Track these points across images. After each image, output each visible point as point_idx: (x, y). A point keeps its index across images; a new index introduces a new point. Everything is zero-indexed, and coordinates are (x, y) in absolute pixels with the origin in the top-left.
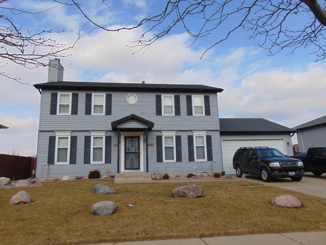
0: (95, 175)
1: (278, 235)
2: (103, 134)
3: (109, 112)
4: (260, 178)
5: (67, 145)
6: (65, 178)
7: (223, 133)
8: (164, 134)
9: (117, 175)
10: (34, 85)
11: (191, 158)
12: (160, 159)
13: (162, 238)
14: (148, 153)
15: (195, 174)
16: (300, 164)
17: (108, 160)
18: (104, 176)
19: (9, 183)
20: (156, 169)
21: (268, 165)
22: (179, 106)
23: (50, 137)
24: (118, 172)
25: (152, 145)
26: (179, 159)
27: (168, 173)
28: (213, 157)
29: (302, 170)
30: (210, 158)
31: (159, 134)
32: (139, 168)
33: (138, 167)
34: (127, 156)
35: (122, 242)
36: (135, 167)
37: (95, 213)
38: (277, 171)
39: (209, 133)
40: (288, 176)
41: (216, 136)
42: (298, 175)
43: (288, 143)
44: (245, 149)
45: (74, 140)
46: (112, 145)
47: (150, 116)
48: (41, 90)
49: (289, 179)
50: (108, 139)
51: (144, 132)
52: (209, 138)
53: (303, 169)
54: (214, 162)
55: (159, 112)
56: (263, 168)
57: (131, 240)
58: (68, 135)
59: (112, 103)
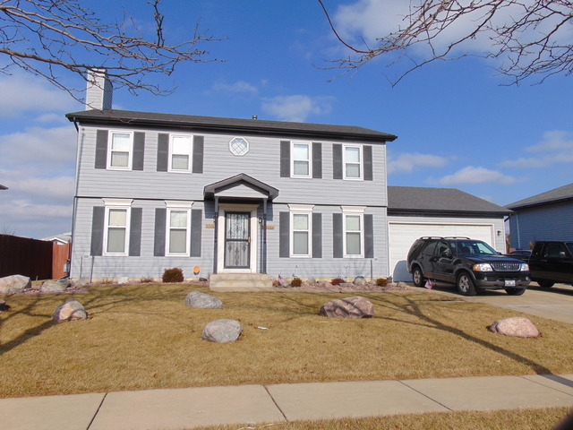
0: (173, 276)
1: (518, 378)
2: (188, 207)
3: (198, 167)
4: (456, 290)
5: (126, 221)
6: (122, 280)
7: (391, 212)
8: (293, 210)
9: (213, 277)
10: (66, 116)
11: (338, 252)
12: (284, 252)
13: (338, 379)
14: (267, 241)
15: (344, 279)
16: (524, 267)
17: (196, 251)
18: (189, 277)
19: (29, 285)
20: (279, 269)
21: (472, 268)
22: (320, 163)
23: (95, 208)
24: (215, 272)
25: (272, 228)
26: (317, 252)
27: (299, 276)
28: (375, 252)
29: (527, 278)
30: (369, 252)
31: (284, 208)
32: (248, 267)
33: (246, 265)
34: (227, 246)
35: (277, 383)
36: (242, 265)
37: (209, 339)
38: (486, 279)
39: (370, 211)
40: (504, 287)
41: (380, 216)
42: (520, 285)
43: (499, 232)
44: (430, 241)
45: (136, 214)
46: (203, 226)
47: (270, 177)
48: (78, 123)
49: (504, 291)
50: (196, 215)
51: (258, 206)
52: (368, 219)
53: (529, 276)
54: (376, 259)
55: (285, 172)
56: (461, 272)
57: (290, 381)
58: (128, 205)
59: (204, 152)
